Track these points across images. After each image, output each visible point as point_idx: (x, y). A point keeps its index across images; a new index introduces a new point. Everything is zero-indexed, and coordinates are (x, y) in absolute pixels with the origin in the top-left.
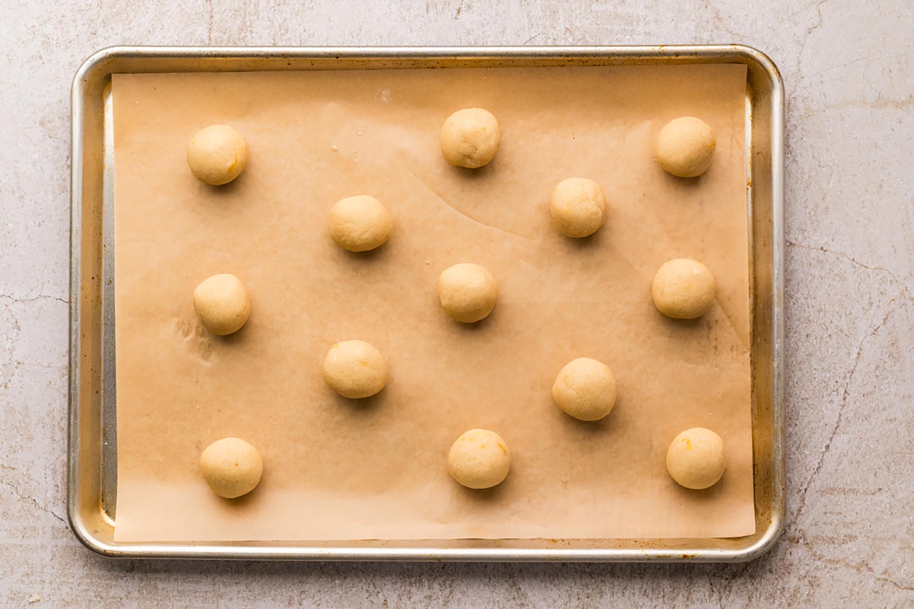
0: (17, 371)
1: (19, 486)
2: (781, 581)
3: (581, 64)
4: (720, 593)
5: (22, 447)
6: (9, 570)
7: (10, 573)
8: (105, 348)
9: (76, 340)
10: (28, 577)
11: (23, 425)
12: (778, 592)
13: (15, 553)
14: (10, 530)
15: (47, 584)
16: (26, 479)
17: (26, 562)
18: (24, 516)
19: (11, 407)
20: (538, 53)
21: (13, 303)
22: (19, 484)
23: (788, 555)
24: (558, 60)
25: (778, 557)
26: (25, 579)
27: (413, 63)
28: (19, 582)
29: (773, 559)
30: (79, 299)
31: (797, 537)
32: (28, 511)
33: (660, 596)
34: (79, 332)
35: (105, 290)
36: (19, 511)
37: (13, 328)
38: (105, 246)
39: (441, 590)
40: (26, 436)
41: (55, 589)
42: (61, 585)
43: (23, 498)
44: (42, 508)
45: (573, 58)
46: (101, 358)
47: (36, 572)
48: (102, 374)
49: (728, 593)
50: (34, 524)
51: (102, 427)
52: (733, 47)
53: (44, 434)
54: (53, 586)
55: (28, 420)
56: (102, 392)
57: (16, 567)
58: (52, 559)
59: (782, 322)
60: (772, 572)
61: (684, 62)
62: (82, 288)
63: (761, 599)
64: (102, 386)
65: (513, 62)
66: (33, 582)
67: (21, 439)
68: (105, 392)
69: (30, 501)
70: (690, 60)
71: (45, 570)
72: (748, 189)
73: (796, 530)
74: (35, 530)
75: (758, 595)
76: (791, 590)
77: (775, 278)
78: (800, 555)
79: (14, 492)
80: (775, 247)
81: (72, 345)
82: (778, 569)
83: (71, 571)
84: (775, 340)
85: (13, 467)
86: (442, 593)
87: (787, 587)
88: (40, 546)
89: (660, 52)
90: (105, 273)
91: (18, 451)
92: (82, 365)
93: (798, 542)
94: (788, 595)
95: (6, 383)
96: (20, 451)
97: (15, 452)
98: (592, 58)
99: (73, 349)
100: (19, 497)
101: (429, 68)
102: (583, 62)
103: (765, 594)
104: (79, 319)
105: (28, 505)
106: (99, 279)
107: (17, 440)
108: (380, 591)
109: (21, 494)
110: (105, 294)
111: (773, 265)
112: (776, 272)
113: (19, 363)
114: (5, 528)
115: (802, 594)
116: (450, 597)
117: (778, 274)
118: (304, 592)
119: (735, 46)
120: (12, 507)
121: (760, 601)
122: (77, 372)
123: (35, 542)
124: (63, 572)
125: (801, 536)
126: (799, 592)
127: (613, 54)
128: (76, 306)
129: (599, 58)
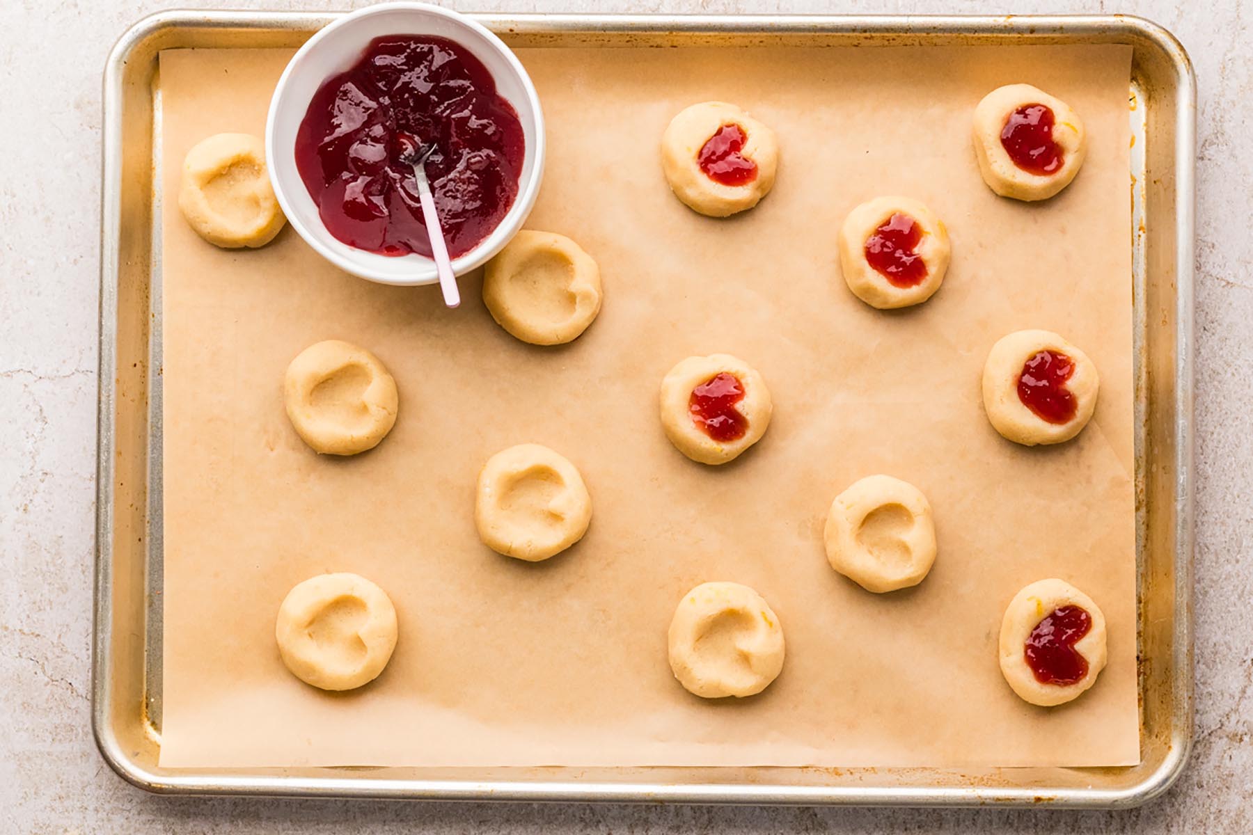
0: (42, 486)
1: (46, 663)
2: (1216, 800)
3: (886, 43)
4: (1122, 819)
5: (50, 602)
6: (33, 791)
7: (34, 796)
8: (152, 473)
9: (107, 460)
10: (62, 802)
11: (52, 569)
12: (1212, 817)
13: (42, 765)
14: (34, 730)
15: (90, 812)
16: (57, 651)
17: (58, 778)
18: (55, 708)
19: (34, 542)
20: (819, 26)
21: (35, 382)
22: (47, 659)
23: (1227, 761)
24: (849, 37)
25: (1211, 764)
26: (57, 804)
27: (628, 39)
28: (48, 809)
29: (1204, 767)
30: (113, 397)
31: (1240, 733)
32: (61, 700)
33: (1030, 824)
34: (113, 448)
35: (153, 383)
36: (47, 700)
37: (36, 420)
38: (153, 316)
39: (694, 818)
40: (57, 586)
41: (103, 820)
42: (113, 814)
43: (53, 681)
44: (82, 696)
45: (873, 34)
46: (146, 488)
47: (74, 794)
48: (148, 513)
49: (1134, 819)
50: (69, 721)
51: (146, 593)
52: (1119, 19)
53: (85, 582)
54: (99, 815)
55: (60, 561)
56: (148, 539)
57: (42, 787)
58: (97, 774)
59: (1189, 440)
60: (1202, 786)
61: (1043, 41)
62: (117, 381)
63: (1186, 828)
64: (147, 531)
65: (781, 39)
66: (70, 809)
67: (49, 591)
68: (151, 539)
69: (63, 684)
70: (1053, 39)
71: (87, 790)
72: (1139, 236)
73: (1238, 722)
74: (72, 730)
75: (1181, 823)
76: (1232, 814)
77: (1180, 373)
78: (1245, 759)
79: (39, 671)
80: (1181, 326)
81: (102, 468)
82: (1211, 781)
83: (127, 792)
84: (1179, 468)
85: (37, 633)
86: (696, 823)
87: (1224, 809)
88: (79, 754)
89: (1005, 27)
90: (154, 356)
91: (44, 609)
92: (116, 499)
93: (1241, 740)
94: (1226, 822)
95: (26, 505)
96: (48, 608)
97: (40, 610)
98: (901, 34)
99: (103, 474)
100: (47, 679)
101: (652, 46)
102: (888, 40)
103: (1191, 821)
104: (113, 427)
105: (61, 691)
106: (144, 366)
107: (44, 592)
108: (601, 819)
109: (49, 674)
110: (153, 389)
111: (1177, 353)
112: (1181, 364)
113: (46, 474)
114: (26, 726)
115: (1248, 821)
116: (709, 828)
117: (1183, 368)
118: (484, 821)
119: (1122, 18)
120: (36, 694)
121: (1183, 831)
122: (109, 508)
123: (72, 748)
124: (114, 793)
125: (1246, 730)
126: (1244, 817)
127: (935, 29)
128: (109, 408)
129: (912, 35)
